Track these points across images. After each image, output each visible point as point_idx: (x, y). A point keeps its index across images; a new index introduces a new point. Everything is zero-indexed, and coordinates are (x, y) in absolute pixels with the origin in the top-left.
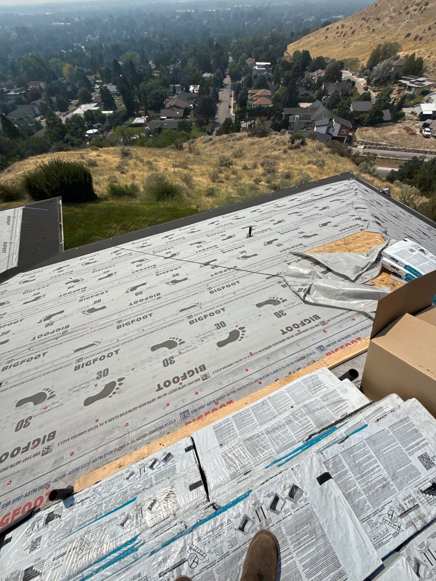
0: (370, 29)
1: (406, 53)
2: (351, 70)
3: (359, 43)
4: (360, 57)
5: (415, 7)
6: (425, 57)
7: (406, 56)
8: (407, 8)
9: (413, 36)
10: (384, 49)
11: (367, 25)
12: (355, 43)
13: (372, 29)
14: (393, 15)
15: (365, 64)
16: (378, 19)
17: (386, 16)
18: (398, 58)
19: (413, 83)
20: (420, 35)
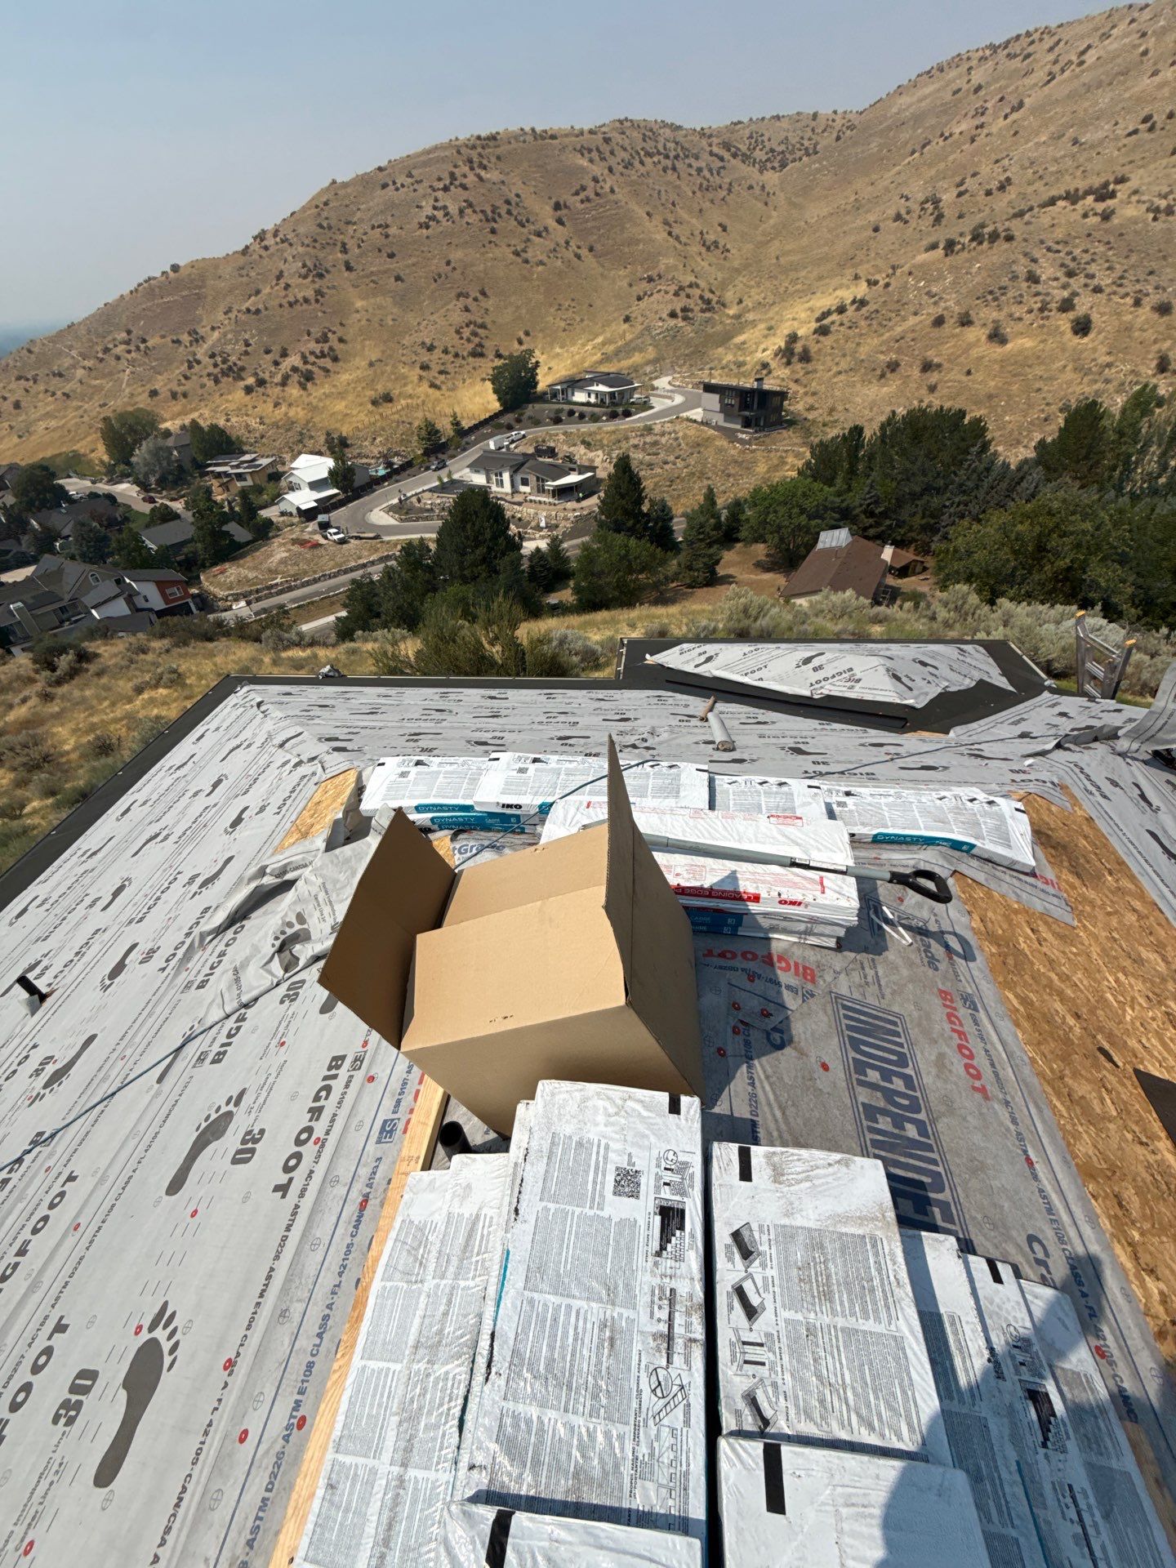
0: (53, 394)
1: (178, 422)
2: (82, 476)
3: (53, 423)
4: (81, 447)
5: (123, 347)
6: (221, 423)
7: (183, 427)
8: (106, 350)
9: (164, 393)
10: (123, 425)
11: (42, 388)
12: (42, 425)
13: (59, 393)
14: (87, 363)
15: (106, 458)
16: (60, 375)
17: (74, 367)
18: (167, 434)
19: (237, 467)
20: (180, 389)
